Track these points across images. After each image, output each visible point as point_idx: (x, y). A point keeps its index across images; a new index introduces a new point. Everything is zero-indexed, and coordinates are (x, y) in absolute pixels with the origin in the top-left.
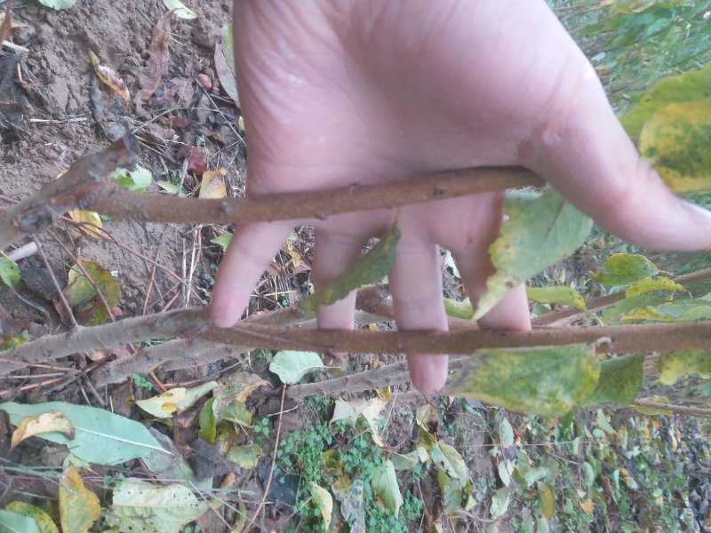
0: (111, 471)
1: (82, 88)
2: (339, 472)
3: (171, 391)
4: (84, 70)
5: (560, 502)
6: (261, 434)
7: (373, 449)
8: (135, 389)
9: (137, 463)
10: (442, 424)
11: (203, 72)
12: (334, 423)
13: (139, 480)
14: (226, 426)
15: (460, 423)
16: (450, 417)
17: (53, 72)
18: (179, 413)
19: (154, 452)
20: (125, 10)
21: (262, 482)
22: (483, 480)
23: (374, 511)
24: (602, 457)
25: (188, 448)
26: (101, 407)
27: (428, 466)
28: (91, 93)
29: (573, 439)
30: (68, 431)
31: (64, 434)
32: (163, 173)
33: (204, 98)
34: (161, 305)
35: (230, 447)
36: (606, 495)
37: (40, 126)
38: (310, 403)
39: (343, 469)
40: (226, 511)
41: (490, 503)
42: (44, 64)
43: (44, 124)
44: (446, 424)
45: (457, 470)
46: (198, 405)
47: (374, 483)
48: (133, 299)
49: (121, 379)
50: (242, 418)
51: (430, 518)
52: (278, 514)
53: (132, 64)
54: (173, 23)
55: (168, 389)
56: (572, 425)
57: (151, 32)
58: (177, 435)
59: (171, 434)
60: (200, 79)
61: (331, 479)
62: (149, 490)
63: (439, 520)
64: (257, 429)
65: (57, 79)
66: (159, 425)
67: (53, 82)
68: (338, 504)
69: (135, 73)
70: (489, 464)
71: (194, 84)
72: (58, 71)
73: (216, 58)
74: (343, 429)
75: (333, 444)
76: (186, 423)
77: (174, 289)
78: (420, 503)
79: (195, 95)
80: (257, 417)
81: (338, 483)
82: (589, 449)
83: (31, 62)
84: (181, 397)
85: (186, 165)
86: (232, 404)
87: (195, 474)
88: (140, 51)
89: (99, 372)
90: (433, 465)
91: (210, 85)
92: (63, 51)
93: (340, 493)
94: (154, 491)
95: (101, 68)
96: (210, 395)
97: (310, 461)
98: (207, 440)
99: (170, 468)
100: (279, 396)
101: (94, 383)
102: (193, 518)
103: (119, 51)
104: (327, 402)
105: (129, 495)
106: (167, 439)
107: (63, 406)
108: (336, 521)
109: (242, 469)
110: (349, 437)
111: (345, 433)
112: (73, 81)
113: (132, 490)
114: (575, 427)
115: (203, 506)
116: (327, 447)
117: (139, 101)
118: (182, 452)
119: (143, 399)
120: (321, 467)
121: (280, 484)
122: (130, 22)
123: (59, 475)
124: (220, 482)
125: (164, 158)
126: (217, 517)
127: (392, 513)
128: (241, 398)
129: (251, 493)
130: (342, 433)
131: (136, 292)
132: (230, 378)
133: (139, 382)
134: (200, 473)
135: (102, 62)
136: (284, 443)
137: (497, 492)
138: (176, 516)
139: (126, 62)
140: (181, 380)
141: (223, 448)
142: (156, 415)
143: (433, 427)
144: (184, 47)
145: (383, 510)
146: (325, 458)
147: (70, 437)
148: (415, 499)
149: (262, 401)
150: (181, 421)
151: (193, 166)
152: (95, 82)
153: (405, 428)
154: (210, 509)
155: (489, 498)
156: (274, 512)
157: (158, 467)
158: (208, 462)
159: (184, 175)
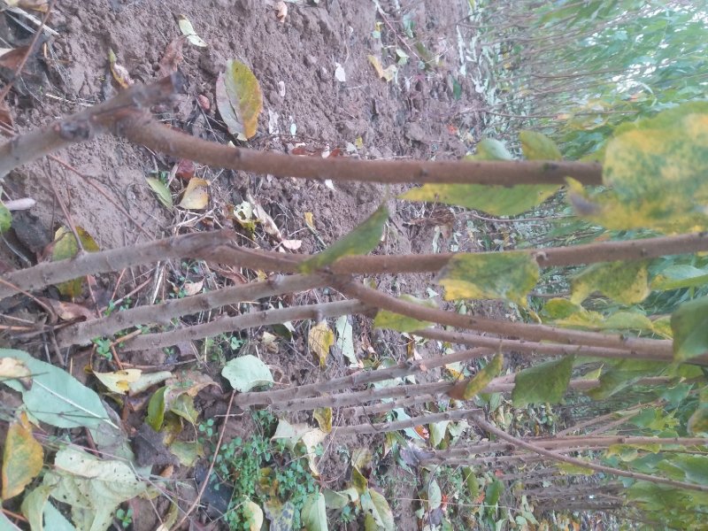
0: (58, 432)
1: (96, 79)
2: (272, 493)
3: (127, 371)
4: (101, 65)
6: (204, 433)
7: (308, 477)
8: (95, 357)
9: (83, 431)
10: (375, 473)
11: (204, 94)
12: (274, 441)
13: (81, 448)
14: (173, 418)
15: (391, 476)
16: (383, 468)
17: (74, 58)
18: (131, 394)
20: (146, 25)
21: (198, 483)
25: (134, 430)
26: (61, 366)
27: (357, 510)
28: (104, 84)
32: (153, 172)
33: (201, 117)
34: (133, 286)
35: (173, 439)
39: (276, 491)
40: (159, 504)
43: (57, 101)
44: (378, 473)
45: (385, 521)
46: (149, 391)
47: (304, 512)
49: (85, 342)
50: (189, 413)
52: (207, 520)
53: (143, 70)
54: (185, 46)
55: (125, 368)
57: (164, 49)
58: (126, 414)
59: (120, 411)
60: (200, 99)
61: (264, 496)
62: (90, 461)
64: (202, 428)
65: (77, 65)
66: (110, 400)
67: (73, 66)
68: (267, 522)
69: (145, 79)
70: (415, 525)
71: (194, 103)
72: (79, 59)
73: (218, 85)
74: (283, 448)
75: (270, 463)
76: (137, 406)
77: (147, 274)
79: (193, 112)
80: (202, 418)
81: (269, 502)
83: (56, 45)
84: (136, 379)
85: (175, 169)
86: (182, 397)
87: (136, 457)
88: (152, 62)
89: (66, 331)
90: (361, 511)
91: (208, 106)
92: (85, 43)
93: (272, 513)
94: (96, 462)
95: (116, 66)
96: (162, 384)
97: (246, 472)
98: (154, 427)
99: (114, 446)
100: (226, 401)
101: (59, 341)
103: (135, 57)
104: (271, 418)
105: (71, 459)
106: (116, 415)
107: (23, 355)
109: (181, 464)
110: (286, 458)
111: (284, 454)
112: (89, 71)
113: (74, 457)
116: (265, 464)
118: (128, 431)
119: (99, 372)
120: (256, 483)
121: (214, 492)
122: (149, 35)
123: (11, 419)
125: (157, 160)
128: (192, 392)
130: (281, 453)
132: (184, 374)
134: (141, 457)
135: (118, 62)
136: (225, 447)
138: (113, 492)
139: (138, 68)
140: (138, 363)
141: (166, 440)
143: (366, 472)
144: (191, 69)
146: (261, 473)
147: (27, 387)
149: (209, 403)
150: (132, 402)
151: (180, 171)
152: (109, 77)
153: (339, 467)
156: (204, 518)
157: (103, 442)
158: (150, 447)
159: (172, 177)
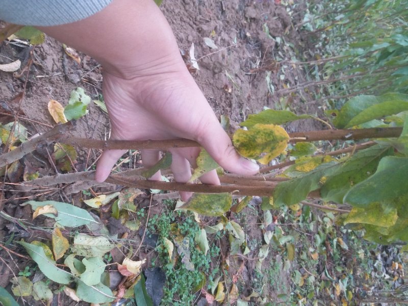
0: (73, 230)
1: (59, 59)
2: (178, 233)
3: (99, 196)
4: (59, 50)
5: (300, 253)
6: (140, 215)
7: (195, 224)
8: (83, 195)
9: (84, 227)
12: (176, 211)
13: (85, 234)
14: (124, 212)
15: (243, 213)
17: (46, 53)
18: (103, 206)
19: (91, 223)
21: (140, 237)
22: (255, 240)
23: (195, 252)
24: (327, 232)
25: (107, 221)
26: (69, 203)
27: (224, 232)
28: (63, 61)
29: (310, 222)
30: (55, 213)
31: (53, 214)
32: (96, 96)
34: (95, 158)
35: (126, 221)
36: (327, 251)
37: (41, 79)
38: (165, 202)
39: (180, 232)
40: (124, 249)
41: (258, 251)
42: (42, 50)
43: (43, 77)
45: (240, 235)
46: (111, 202)
47: (195, 239)
48: (82, 156)
49: (77, 192)
50: (132, 208)
51: (224, 257)
52: (148, 251)
55: (98, 195)
56: (310, 215)
58: (102, 216)
59: (99, 215)
61: (174, 236)
62: (89, 239)
63: (228, 258)
64: (139, 213)
65: (48, 57)
66: (93, 211)
67: (46, 58)
68: (176, 247)
70: (259, 233)
72: (48, 53)
74: (180, 214)
75: (175, 221)
76: (106, 210)
78: (218, 250)
80: (139, 208)
81: (177, 238)
82: (320, 227)
83: (36, 49)
84: (103, 199)
86: (127, 202)
87: (110, 232)
89: (68, 188)
92: (50, 42)
93: (178, 243)
94: (91, 239)
95: (68, 49)
96: (117, 198)
97: (163, 228)
98: (116, 218)
99: (99, 230)
100: (149, 199)
101: (66, 193)
102: (108, 251)
104: (172, 202)
105: (81, 240)
106: (97, 217)
107: (53, 203)
108: (175, 255)
109: (131, 231)
110: (183, 218)
111: (181, 216)
112: (55, 57)
113: (82, 238)
114: (312, 216)
115: (113, 246)
116: (172, 222)
117: (85, 62)
118: (104, 223)
119: (87, 199)
120: (169, 231)
121: (149, 238)
123: (52, 231)
124: (121, 236)
125: (97, 89)
126: (119, 251)
127: (204, 253)
128: (131, 200)
129: (135, 241)
130: (180, 216)
131: (84, 153)
132: (126, 191)
133: (84, 192)
134: (112, 232)
136: (151, 220)
137: (263, 246)
138: (101, 250)
140: (104, 192)
141: (122, 221)
142: (93, 207)
143: (228, 214)
145: (200, 252)
146: (171, 227)
147: (56, 215)
148: (217, 248)
149: (141, 201)
150: (104, 209)
152: (65, 56)
154: (116, 248)
155: (258, 249)
156: (146, 250)
157: (93, 229)
158: (115, 227)
